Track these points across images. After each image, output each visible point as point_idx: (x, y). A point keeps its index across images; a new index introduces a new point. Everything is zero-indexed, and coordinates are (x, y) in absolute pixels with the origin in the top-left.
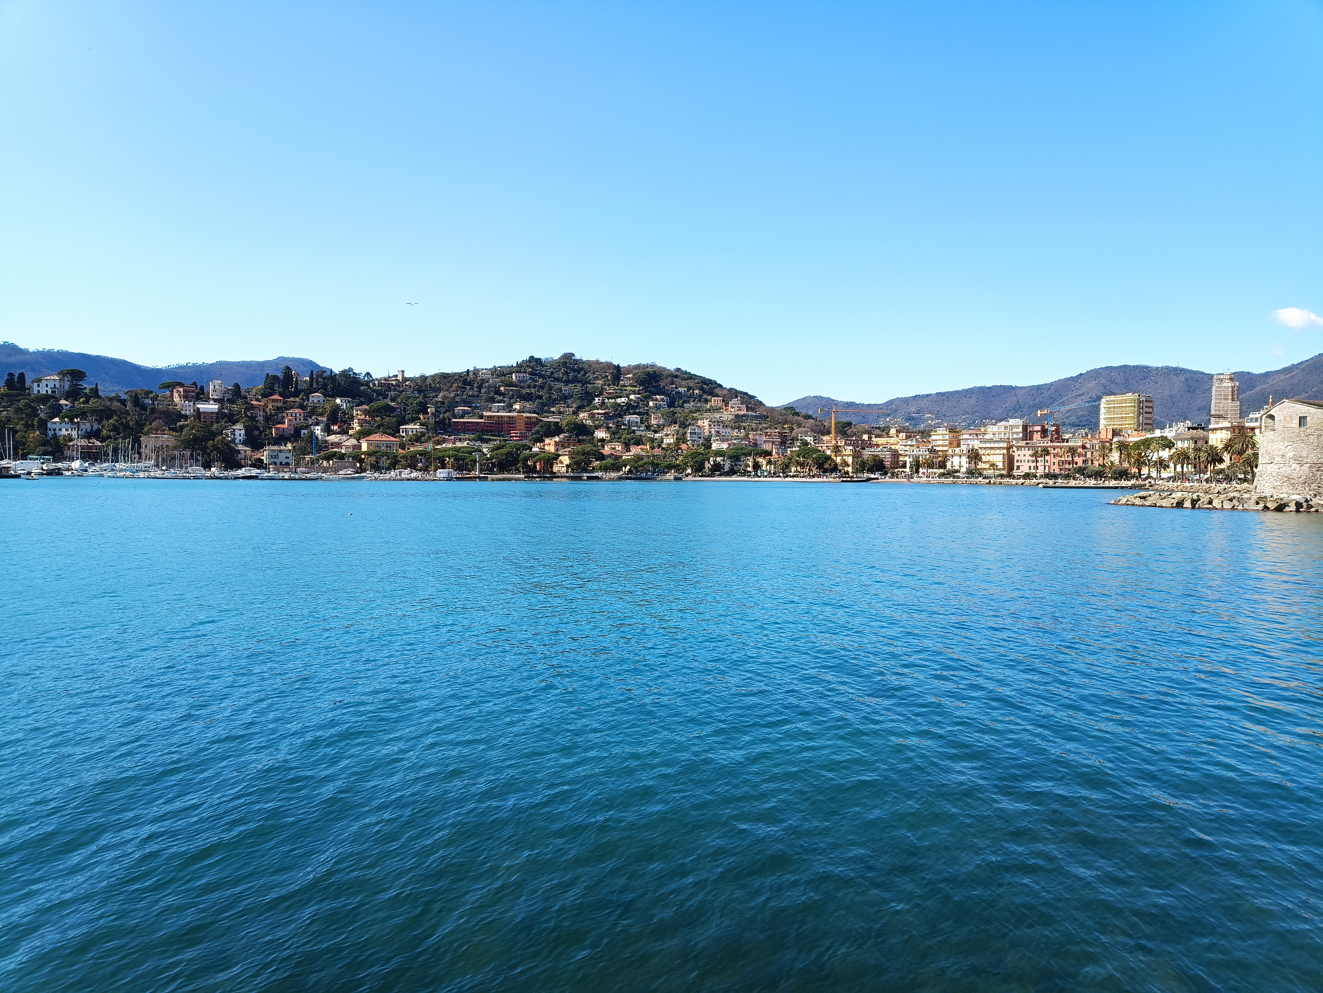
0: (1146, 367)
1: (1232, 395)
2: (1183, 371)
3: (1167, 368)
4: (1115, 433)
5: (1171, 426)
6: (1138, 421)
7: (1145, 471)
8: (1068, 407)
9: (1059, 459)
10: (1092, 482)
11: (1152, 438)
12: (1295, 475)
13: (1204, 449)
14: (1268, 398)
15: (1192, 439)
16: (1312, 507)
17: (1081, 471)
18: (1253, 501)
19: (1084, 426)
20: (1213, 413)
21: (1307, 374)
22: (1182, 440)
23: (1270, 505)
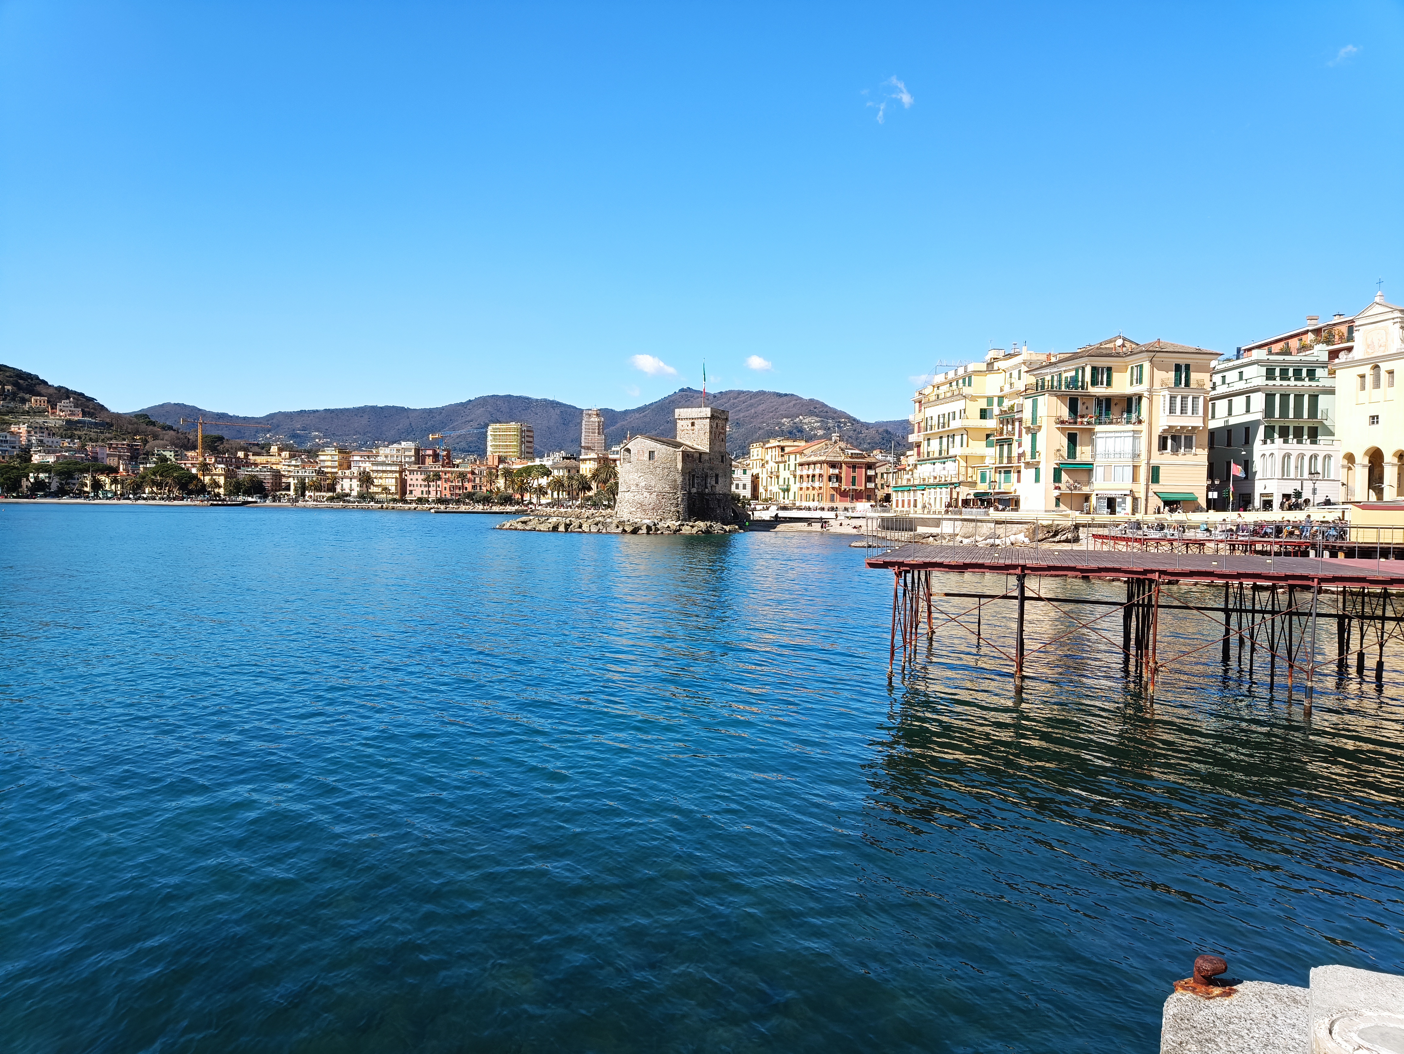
0: (528, 399)
1: (599, 429)
2: (558, 404)
3: (545, 400)
4: (501, 460)
5: (548, 456)
6: (521, 449)
7: (527, 497)
8: (458, 433)
9: (450, 484)
10: (480, 507)
11: (532, 466)
12: (646, 502)
13: (576, 477)
14: (626, 433)
15: (566, 468)
16: (659, 530)
17: (470, 496)
18: (614, 525)
19: (473, 452)
20: (583, 444)
21: (656, 414)
22: (558, 469)
23: (627, 528)
